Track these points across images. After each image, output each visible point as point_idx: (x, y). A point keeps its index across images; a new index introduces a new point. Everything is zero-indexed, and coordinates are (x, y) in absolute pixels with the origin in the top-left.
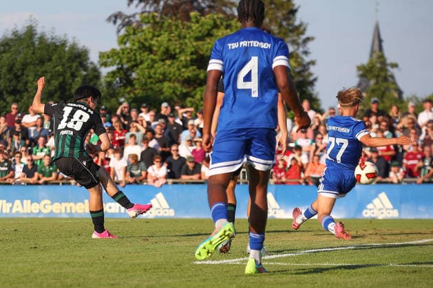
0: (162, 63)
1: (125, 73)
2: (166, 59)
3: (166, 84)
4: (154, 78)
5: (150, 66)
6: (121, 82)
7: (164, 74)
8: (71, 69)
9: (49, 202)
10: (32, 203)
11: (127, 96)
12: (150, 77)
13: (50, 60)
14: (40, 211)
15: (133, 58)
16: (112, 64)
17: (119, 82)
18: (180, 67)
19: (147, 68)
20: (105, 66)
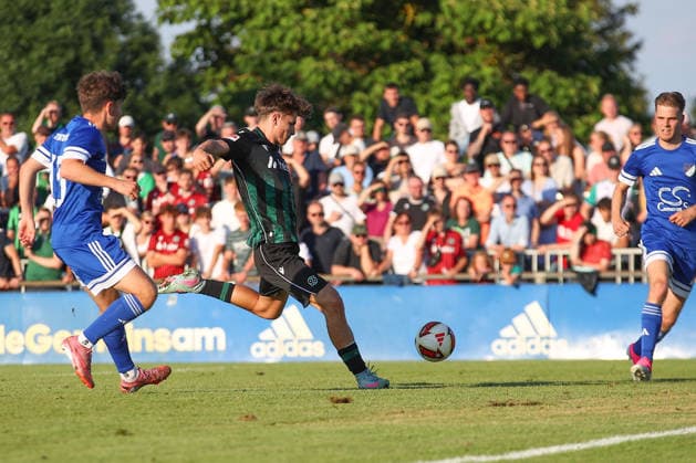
0: (296, 17)
1: (217, 39)
2: (307, 6)
3: (308, 65)
4: (279, 49)
5: (271, 22)
6: (207, 57)
7: (301, 41)
8: (93, 31)
9: (44, 329)
10: (7, 332)
11: (221, 88)
12: (270, 48)
13: (47, 11)
14: (26, 352)
15: (233, 5)
16: (187, 17)
17: (202, 57)
18: (339, 24)
19: (264, 27)
20: (171, 22)
